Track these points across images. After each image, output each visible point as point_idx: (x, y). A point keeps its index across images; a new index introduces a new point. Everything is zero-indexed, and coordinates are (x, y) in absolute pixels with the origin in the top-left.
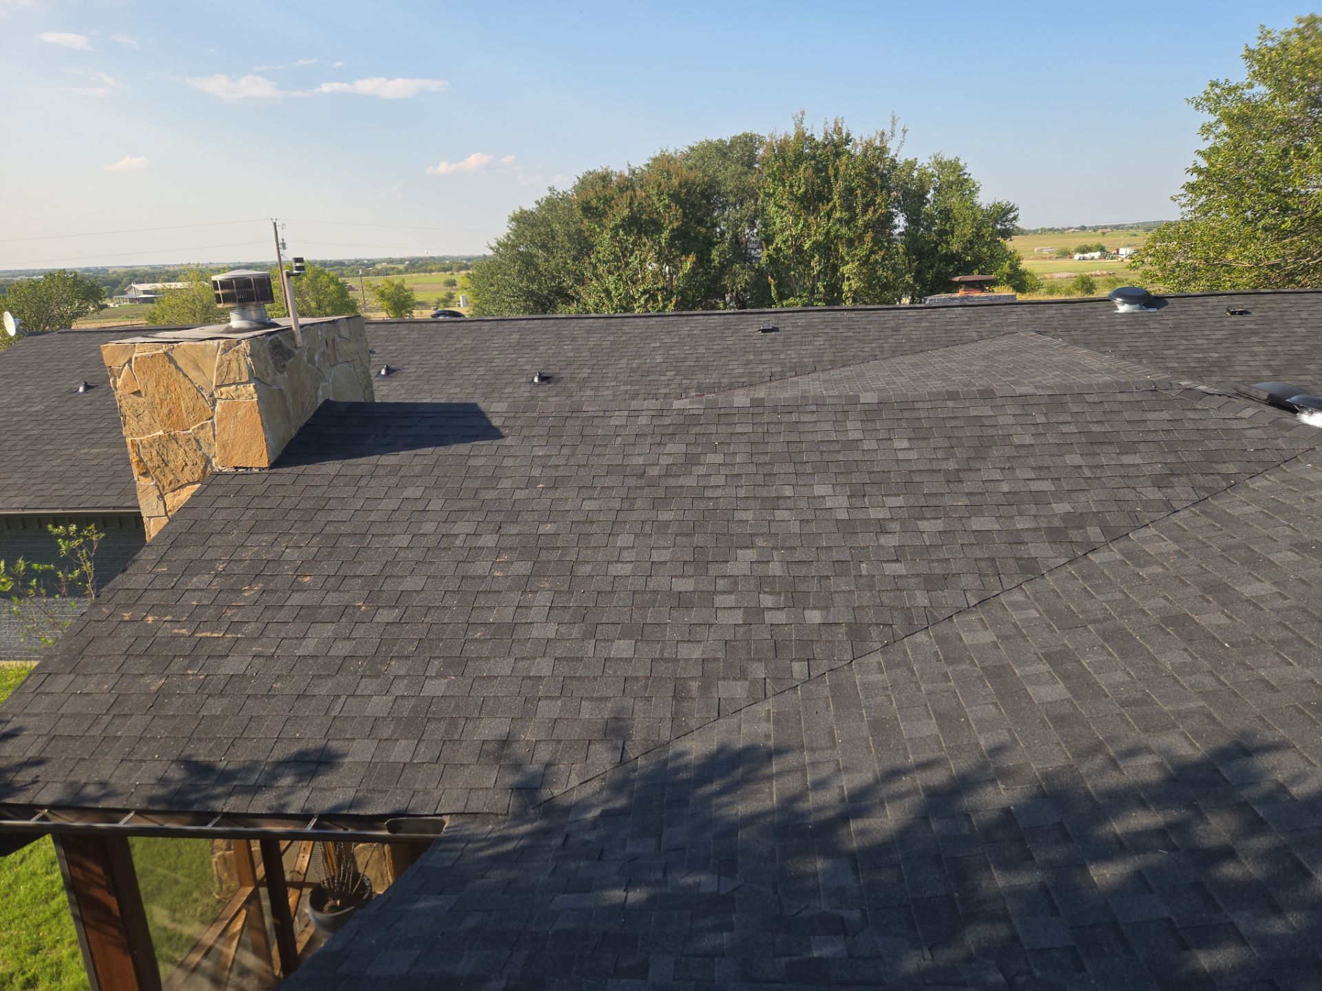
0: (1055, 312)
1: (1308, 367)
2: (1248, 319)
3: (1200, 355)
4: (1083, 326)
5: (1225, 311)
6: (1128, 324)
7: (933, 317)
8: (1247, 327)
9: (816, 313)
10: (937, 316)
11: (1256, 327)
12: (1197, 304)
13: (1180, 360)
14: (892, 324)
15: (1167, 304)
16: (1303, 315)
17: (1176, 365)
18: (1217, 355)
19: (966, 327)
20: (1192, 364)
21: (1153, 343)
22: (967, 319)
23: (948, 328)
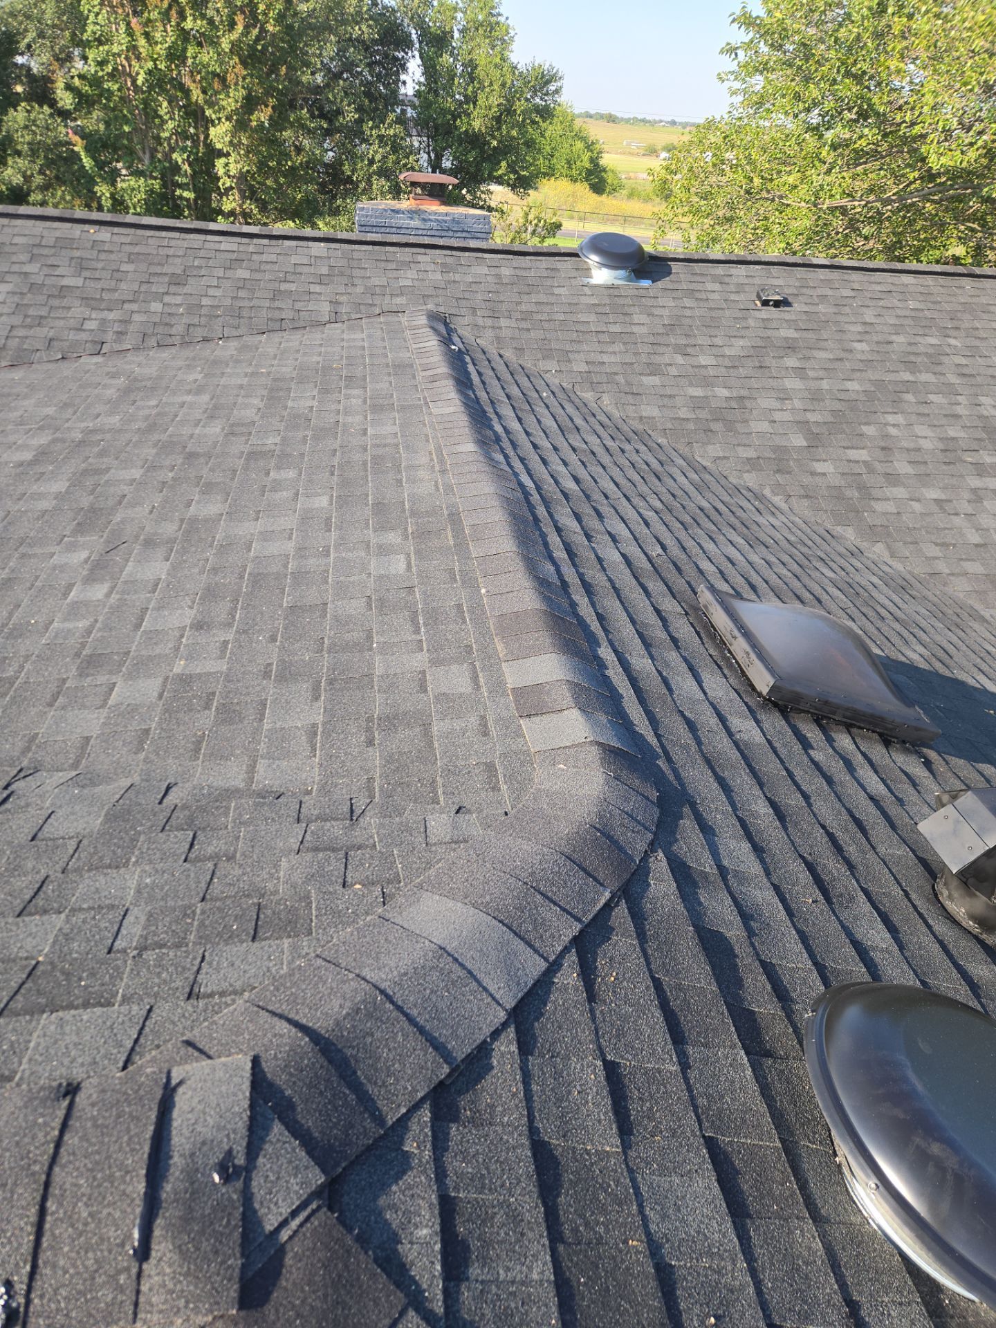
0: (486, 270)
1: (865, 428)
2: (787, 316)
3: (698, 392)
4: (523, 307)
5: (754, 297)
6: (600, 310)
7: (264, 258)
8: (784, 333)
9: (31, 223)
10: (273, 258)
11: (796, 335)
12: (716, 279)
13: (666, 400)
14: (176, 267)
15: (669, 273)
16: (869, 316)
17: (655, 412)
18: (725, 393)
19: (317, 288)
20: (683, 413)
21: (629, 358)
22: (325, 270)
23: (284, 287)
